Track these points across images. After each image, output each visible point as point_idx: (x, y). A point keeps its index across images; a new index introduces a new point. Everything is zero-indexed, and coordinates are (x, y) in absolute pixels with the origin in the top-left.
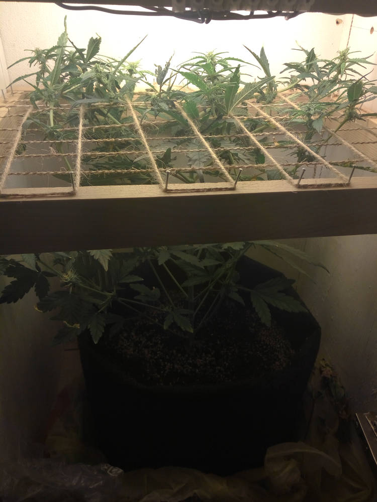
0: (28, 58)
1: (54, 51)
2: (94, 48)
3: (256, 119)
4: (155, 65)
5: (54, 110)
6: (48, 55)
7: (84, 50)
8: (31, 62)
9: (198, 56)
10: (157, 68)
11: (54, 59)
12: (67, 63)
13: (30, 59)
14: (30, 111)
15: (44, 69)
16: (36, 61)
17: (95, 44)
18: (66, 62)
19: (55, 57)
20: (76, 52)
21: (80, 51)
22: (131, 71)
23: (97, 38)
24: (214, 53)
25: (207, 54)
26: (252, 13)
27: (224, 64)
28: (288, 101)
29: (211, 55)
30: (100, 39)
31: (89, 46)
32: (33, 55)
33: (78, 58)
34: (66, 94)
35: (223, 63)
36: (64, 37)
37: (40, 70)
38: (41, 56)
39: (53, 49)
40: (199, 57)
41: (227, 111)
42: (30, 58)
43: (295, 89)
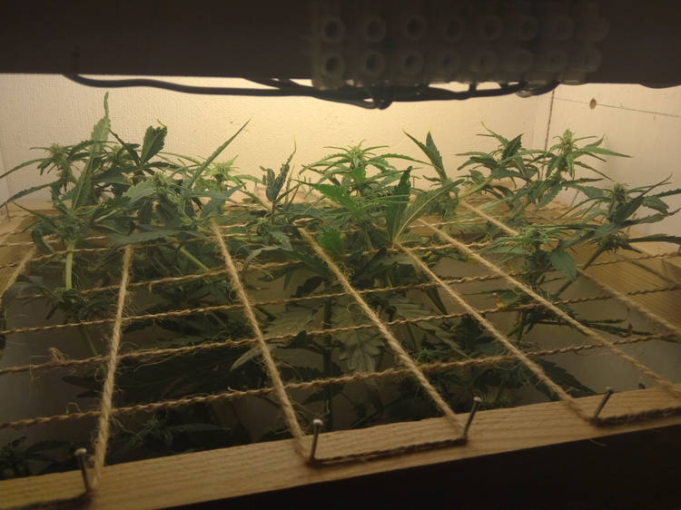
0: (37, 161)
1: (84, 149)
2: (155, 142)
3: (441, 250)
4: (262, 168)
5: (74, 254)
6: (74, 154)
7: (137, 146)
8: (42, 167)
9: (336, 153)
10: (266, 173)
11: (85, 161)
12: (108, 165)
13: (40, 163)
14: (28, 257)
15: (66, 177)
16: (52, 164)
17: (156, 138)
18: (105, 165)
19: (87, 158)
20: (123, 149)
21: (131, 148)
22: (220, 177)
23: (159, 128)
24: (362, 148)
25: (349, 149)
26: (473, 88)
27: (382, 165)
28: (481, 213)
29: (357, 150)
30: (165, 129)
31: (147, 140)
32: (47, 155)
33: (127, 157)
34: (101, 222)
35: (379, 164)
36: (103, 126)
37: (58, 178)
38: (62, 157)
39: (83, 145)
40: (339, 155)
41: (391, 240)
42: (41, 160)
43: (483, 192)
